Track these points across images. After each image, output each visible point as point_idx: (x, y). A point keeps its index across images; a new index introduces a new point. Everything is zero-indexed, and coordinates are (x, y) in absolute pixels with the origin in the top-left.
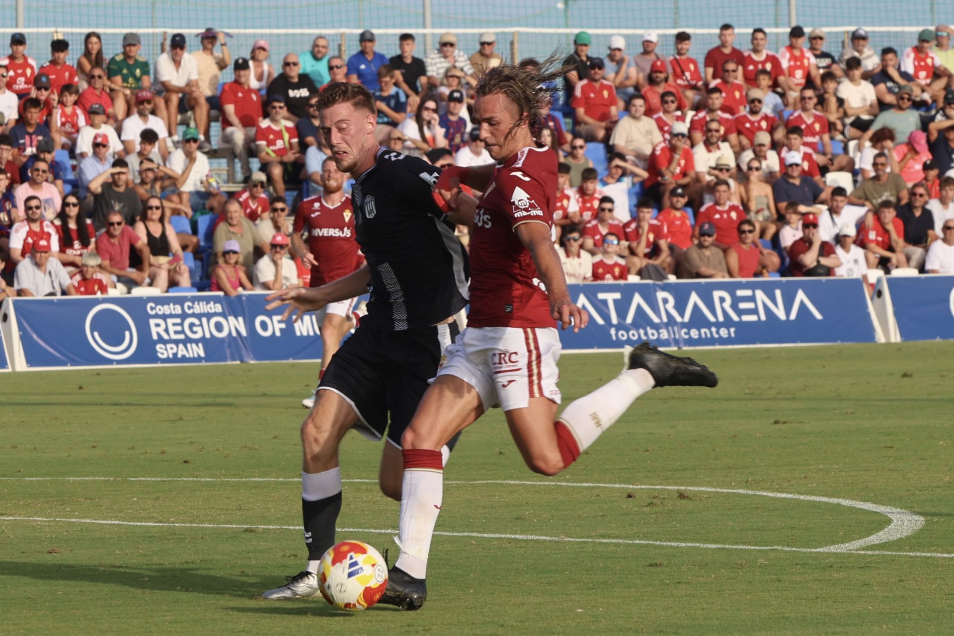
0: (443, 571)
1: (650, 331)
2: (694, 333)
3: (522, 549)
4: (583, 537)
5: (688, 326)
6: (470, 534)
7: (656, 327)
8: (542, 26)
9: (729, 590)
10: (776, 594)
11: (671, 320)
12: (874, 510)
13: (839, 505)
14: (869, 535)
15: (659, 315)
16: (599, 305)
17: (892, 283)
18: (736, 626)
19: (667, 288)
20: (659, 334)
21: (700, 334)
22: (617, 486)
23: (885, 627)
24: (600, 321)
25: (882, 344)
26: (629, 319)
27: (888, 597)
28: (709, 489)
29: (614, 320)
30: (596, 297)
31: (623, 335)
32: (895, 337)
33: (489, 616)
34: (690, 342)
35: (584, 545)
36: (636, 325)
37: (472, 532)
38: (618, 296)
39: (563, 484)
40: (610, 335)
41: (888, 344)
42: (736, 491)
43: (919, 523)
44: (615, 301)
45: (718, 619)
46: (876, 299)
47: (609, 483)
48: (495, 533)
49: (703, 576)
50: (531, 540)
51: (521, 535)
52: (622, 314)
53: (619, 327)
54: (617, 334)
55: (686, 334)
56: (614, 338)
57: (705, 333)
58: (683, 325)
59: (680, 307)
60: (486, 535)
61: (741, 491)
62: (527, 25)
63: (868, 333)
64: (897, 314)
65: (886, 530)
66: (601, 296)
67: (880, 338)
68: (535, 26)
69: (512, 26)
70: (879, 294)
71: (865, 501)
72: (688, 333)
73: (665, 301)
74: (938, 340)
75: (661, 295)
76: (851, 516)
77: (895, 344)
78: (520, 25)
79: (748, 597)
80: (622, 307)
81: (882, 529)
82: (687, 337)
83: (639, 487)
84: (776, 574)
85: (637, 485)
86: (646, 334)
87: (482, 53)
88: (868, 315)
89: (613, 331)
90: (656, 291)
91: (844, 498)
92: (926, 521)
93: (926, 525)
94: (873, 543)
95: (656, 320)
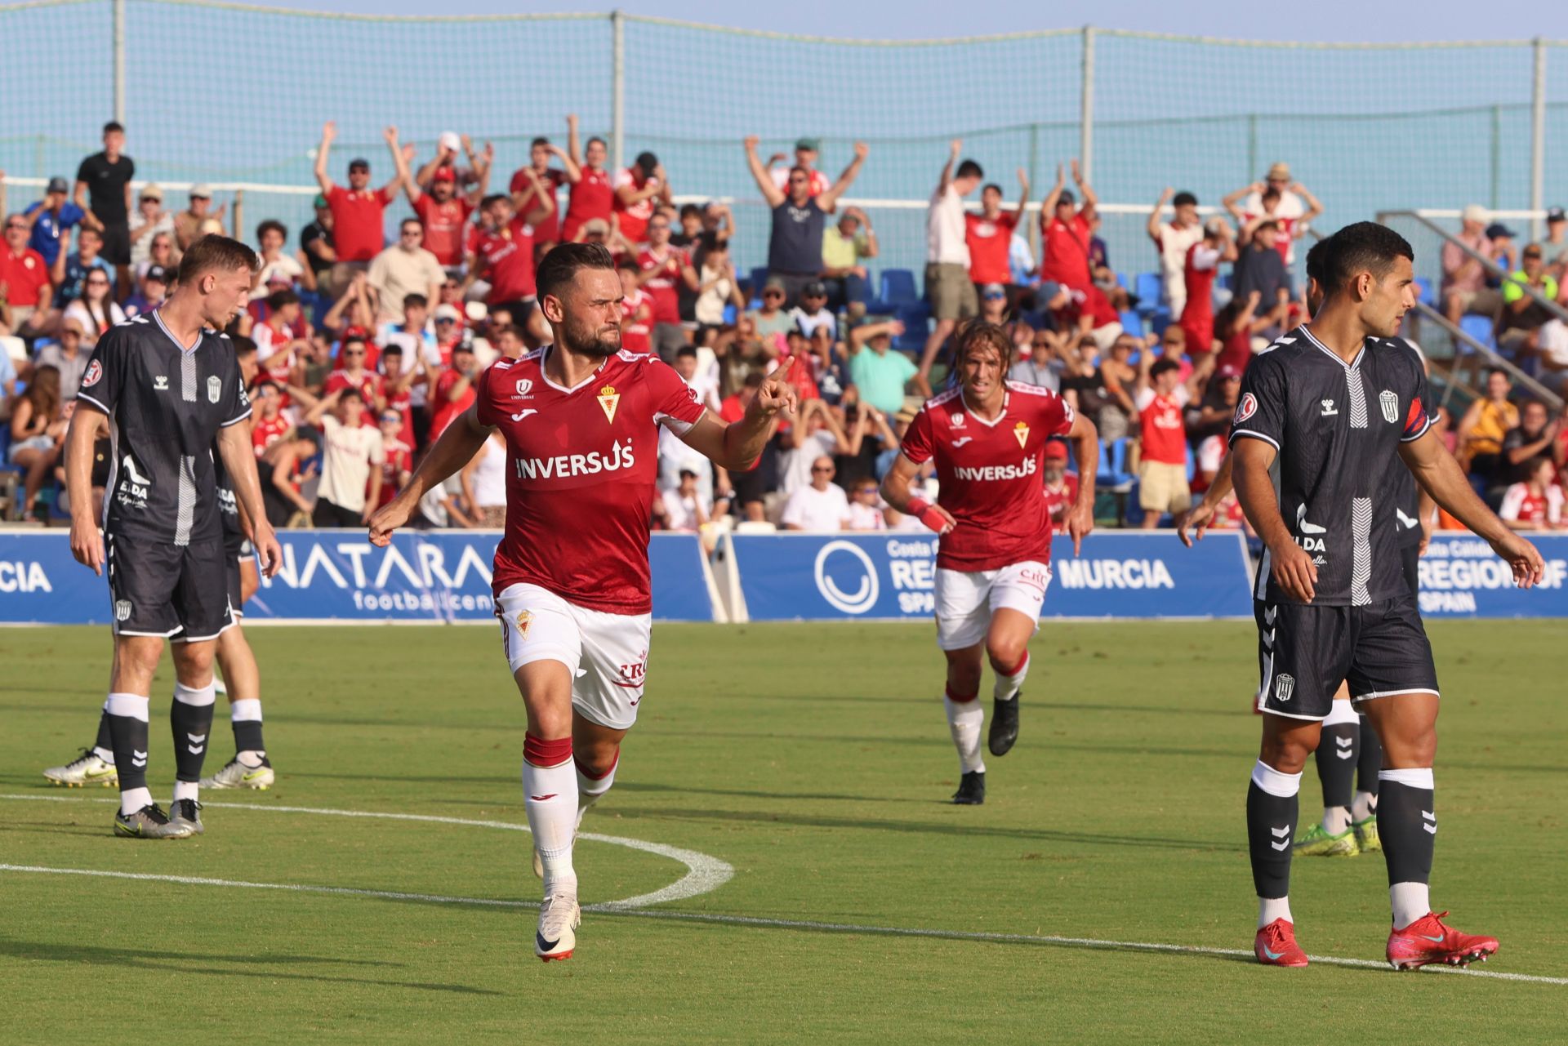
0: (69, 924)
1: (408, 597)
2: (468, 602)
3: (181, 897)
4: (268, 882)
5: (458, 592)
6: (114, 874)
7: (417, 592)
8: (277, 182)
9: (453, 960)
10: (517, 967)
11: (437, 587)
12: (668, 855)
13: (622, 846)
14: (656, 887)
15: (420, 575)
16: (340, 560)
17: (741, 543)
18: (455, 1010)
19: (431, 540)
20: (420, 601)
21: (476, 604)
22: (325, 811)
23: (656, 1017)
24: (341, 582)
25: (722, 626)
26: (381, 580)
27: (666, 976)
28: (449, 820)
29: (361, 580)
30: (335, 548)
31: (371, 603)
32: (741, 615)
33: (120, 989)
34: (462, 613)
35: (266, 893)
36: (390, 589)
37: (118, 871)
38: (366, 549)
39: (252, 807)
40: (353, 602)
41: (731, 625)
42: (485, 823)
43: (725, 874)
44: (364, 557)
45: (431, 1000)
46: (716, 563)
47: (315, 806)
48: (148, 872)
49: (421, 941)
50: (196, 884)
51: (183, 876)
52: (371, 573)
53: (367, 591)
54: (363, 601)
55: (457, 602)
56: (359, 605)
57: (484, 603)
58: (454, 591)
59: (451, 566)
60: (135, 876)
61: (492, 824)
62: (255, 181)
63: (702, 610)
64: (744, 584)
65: (679, 882)
66: (344, 548)
67: (720, 615)
68: (266, 182)
69: (234, 179)
70: (721, 556)
71: (658, 842)
72: (459, 602)
73: (430, 558)
74: (798, 621)
75: (425, 549)
76: (636, 863)
77: (741, 625)
78: (245, 180)
79: (478, 971)
80: (371, 565)
81: (674, 881)
82: (457, 607)
83: (355, 814)
84: (520, 940)
85: (353, 811)
86: (403, 601)
87: (192, 214)
88: (702, 585)
89: (357, 597)
90: (417, 544)
91: (629, 836)
92: (736, 871)
93: (735, 878)
94: (659, 900)
95: (416, 581)
